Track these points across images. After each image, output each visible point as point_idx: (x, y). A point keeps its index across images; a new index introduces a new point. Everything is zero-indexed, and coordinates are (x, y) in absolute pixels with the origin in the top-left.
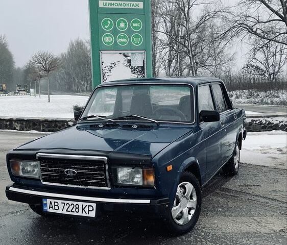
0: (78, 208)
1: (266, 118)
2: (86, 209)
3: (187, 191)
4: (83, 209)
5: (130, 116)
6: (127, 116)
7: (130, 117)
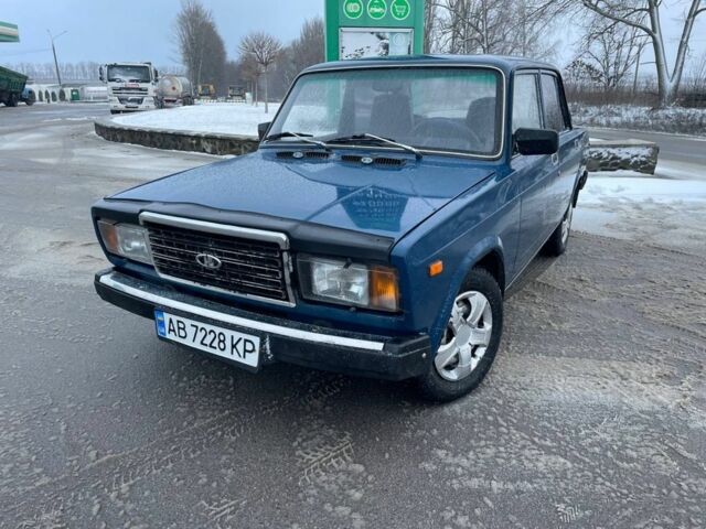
0: (223, 341)
1: (608, 149)
2: (240, 347)
3: (473, 311)
4: (234, 346)
5: (360, 137)
6: (355, 137)
7: (361, 139)
